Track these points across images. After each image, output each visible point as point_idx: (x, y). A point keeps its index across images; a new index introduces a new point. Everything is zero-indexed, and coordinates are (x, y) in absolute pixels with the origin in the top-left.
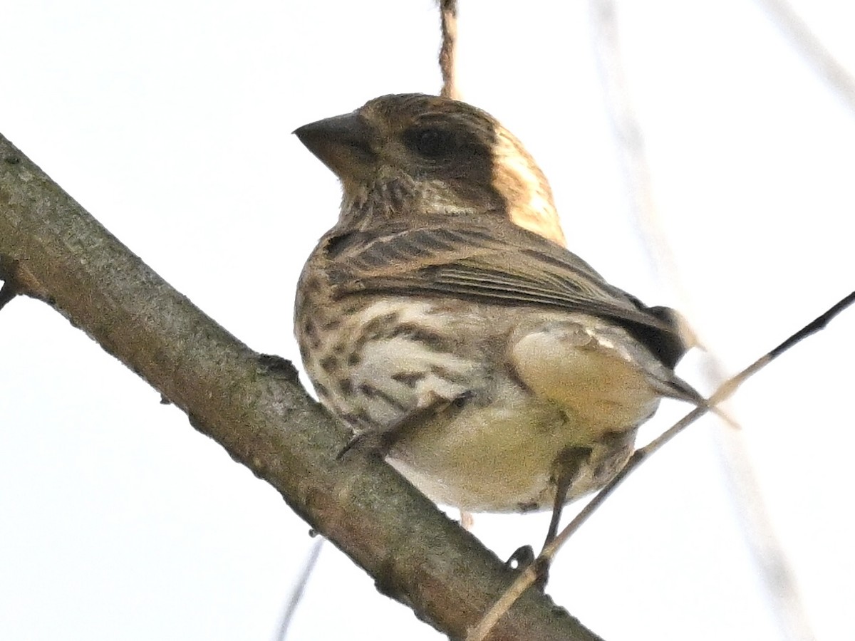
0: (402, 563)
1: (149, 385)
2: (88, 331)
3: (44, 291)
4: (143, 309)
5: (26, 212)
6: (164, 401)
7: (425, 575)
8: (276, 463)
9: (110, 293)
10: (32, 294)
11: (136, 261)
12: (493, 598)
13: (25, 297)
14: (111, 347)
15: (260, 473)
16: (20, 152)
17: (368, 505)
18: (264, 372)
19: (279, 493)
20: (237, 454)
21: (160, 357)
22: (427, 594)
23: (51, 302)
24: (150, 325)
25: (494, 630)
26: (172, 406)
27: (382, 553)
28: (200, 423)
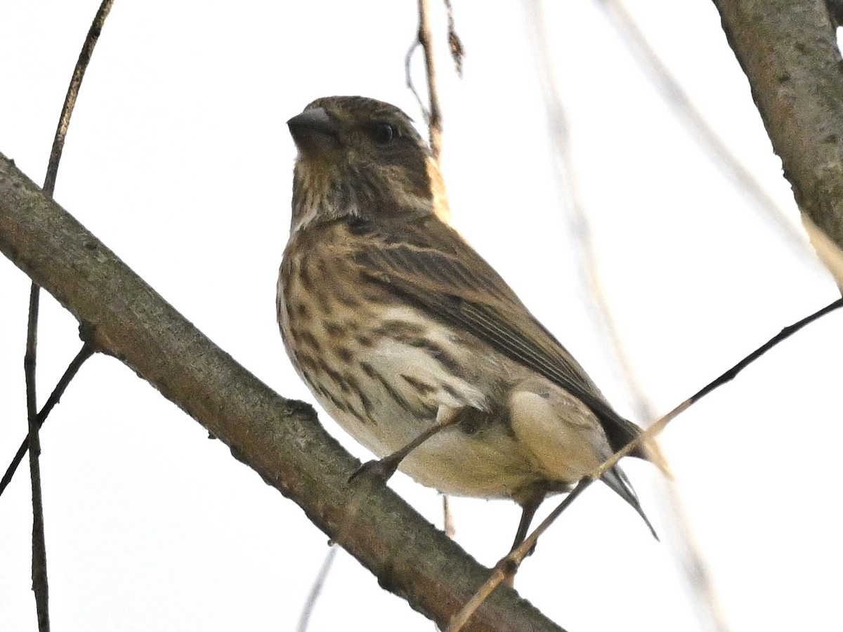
0: (400, 566)
1: (198, 424)
2: (151, 381)
3: (117, 350)
4: (196, 364)
5: (102, 287)
6: (211, 437)
7: (418, 573)
8: (300, 486)
9: (169, 351)
10: (107, 352)
11: (189, 326)
12: (472, 592)
13: (101, 354)
14: (168, 393)
15: (287, 493)
16: (97, 240)
17: (373, 519)
18: (290, 413)
19: (302, 510)
20: (269, 479)
21: (207, 401)
22: (419, 590)
23: (122, 357)
24: (201, 376)
25: (473, 618)
26: (218, 441)
27: (383, 557)
28: (239, 453)
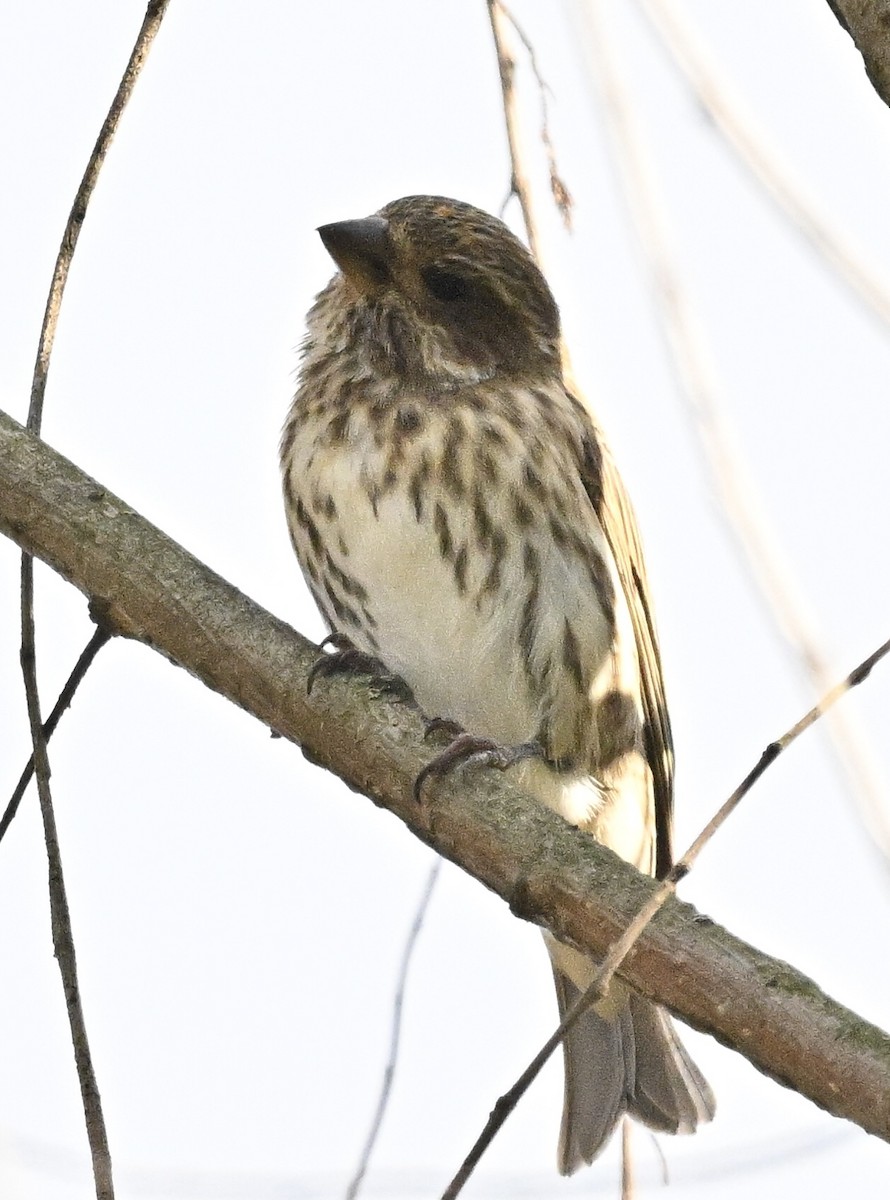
0: (537, 883)
1: (256, 720)
2: (188, 668)
3: (140, 631)
4: (244, 640)
5: (115, 552)
6: (275, 735)
7: (561, 893)
8: (397, 791)
9: (210, 627)
10: (128, 635)
11: (233, 592)
12: (632, 912)
13: (120, 639)
14: (213, 682)
15: (382, 802)
16: (102, 488)
17: (496, 827)
18: (376, 696)
19: (402, 822)
20: (355, 785)
21: (264, 687)
22: (564, 914)
23: (148, 640)
24: (254, 657)
25: (638, 945)
26: (283, 739)
27: (513, 876)
28: (313, 754)
